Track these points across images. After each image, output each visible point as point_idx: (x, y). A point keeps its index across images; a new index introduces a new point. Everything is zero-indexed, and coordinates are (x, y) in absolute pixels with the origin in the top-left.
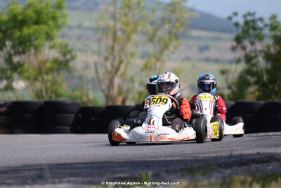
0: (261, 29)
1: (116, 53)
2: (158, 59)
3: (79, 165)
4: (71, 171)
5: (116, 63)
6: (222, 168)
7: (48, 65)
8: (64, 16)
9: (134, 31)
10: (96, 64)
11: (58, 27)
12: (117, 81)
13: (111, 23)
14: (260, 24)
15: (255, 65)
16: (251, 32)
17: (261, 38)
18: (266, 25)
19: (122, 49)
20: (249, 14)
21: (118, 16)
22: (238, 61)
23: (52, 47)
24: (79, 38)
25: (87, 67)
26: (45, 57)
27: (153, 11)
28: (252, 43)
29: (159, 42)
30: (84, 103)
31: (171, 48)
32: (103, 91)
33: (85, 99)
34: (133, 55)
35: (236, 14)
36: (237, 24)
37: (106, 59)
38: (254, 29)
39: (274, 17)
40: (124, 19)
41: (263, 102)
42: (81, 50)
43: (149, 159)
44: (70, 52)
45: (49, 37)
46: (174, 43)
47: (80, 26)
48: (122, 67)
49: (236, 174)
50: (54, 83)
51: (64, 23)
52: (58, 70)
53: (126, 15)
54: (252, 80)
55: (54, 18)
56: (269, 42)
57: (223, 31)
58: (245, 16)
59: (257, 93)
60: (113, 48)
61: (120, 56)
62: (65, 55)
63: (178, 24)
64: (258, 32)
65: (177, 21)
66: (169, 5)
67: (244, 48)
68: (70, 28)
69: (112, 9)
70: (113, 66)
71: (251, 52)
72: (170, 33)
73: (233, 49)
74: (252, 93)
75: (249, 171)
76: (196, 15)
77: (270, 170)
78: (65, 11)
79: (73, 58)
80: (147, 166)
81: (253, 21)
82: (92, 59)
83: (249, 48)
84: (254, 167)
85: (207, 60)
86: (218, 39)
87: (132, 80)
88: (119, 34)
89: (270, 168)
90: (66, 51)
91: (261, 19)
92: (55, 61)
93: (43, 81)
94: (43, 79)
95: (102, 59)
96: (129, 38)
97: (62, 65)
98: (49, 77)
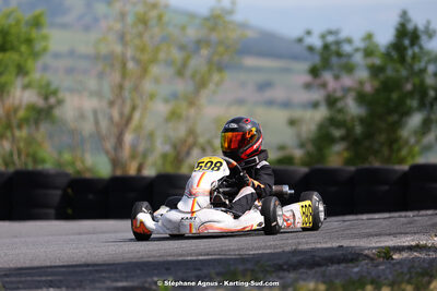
0: (349, 56)
1: (126, 94)
2: (191, 103)
3: (64, 269)
4: (49, 278)
5: (127, 110)
6: (284, 270)
7: (21, 114)
8: (45, 38)
9: (154, 60)
10: (95, 113)
11: (35, 55)
12: (128, 138)
13: (118, 49)
14: (347, 48)
15: (340, 111)
16: (334, 60)
17: (349, 69)
18: (357, 50)
19: (136, 88)
20: (330, 33)
21: (128, 38)
22: (315, 105)
23: (26, 87)
24: (70, 71)
25: (82, 116)
26: (17, 102)
27: (183, 28)
28: (337, 78)
29: (193, 77)
30: (79, 172)
31: (211, 86)
32: (107, 153)
33: (79, 166)
34: (152, 97)
35: (309, 33)
36: (311, 49)
37: (111, 104)
38: (339, 55)
39: (369, 37)
40: (137, 42)
41: (352, 168)
42: (72, 91)
43: (170, 259)
44: (55, 93)
45: (21, 70)
46: (216, 77)
47: (72, 53)
48: (137, 116)
49: (304, 280)
50: (30, 141)
51: (45, 50)
52: (37, 122)
53: (140, 35)
54: (337, 133)
55: (29, 41)
56: (363, 74)
57: (295, 58)
58: (323, 37)
59: (346, 155)
60: (121, 87)
61: (133, 100)
62: (46, 98)
63: (221, 49)
64: (344, 60)
65: (221, 43)
66: (207, 19)
67: (324, 85)
68: (57, 56)
69: (118, 26)
70: (121, 114)
71: (335, 91)
72: (210, 62)
73: (308, 86)
74: (339, 153)
75: (323, 275)
76: (250, 34)
77: (357, 273)
78: (45, 31)
79: (60, 102)
80: (168, 269)
81: (338, 43)
82: (89, 104)
83: (332, 84)
84: (333, 268)
85: (270, 103)
86: (287, 71)
87: (151, 136)
88: (131, 65)
89: (356, 270)
90: (48, 92)
91: (349, 41)
92: (32, 108)
93: (14, 140)
94: (13, 135)
95: (104, 104)
96: (145, 71)
97: (42, 114)
98: (22, 133)
